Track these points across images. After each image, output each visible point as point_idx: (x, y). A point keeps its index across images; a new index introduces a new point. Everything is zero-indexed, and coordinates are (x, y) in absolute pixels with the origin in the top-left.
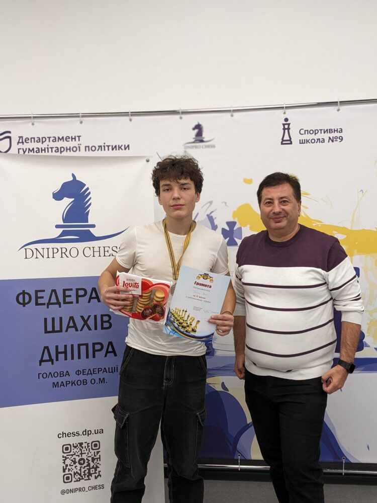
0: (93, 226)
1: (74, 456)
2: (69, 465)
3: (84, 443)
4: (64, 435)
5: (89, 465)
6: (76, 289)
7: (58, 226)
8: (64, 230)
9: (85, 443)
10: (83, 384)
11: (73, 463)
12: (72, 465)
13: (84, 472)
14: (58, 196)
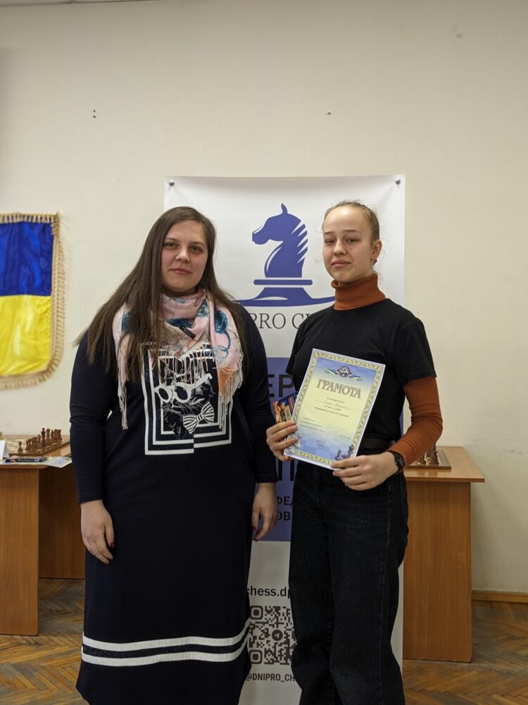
0: (309, 282)
1: (267, 626)
2: (258, 638)
3: (281, 608)
4: (254, 591)
5: (287, 642)
6: (280, 376)
7: (257, 282)
8: (265, 289)
9: (284, 607)
10: (285, 519)
11: (264, 635)
12: (263, 639)
13: (280, 651)
14: (259, 238)
